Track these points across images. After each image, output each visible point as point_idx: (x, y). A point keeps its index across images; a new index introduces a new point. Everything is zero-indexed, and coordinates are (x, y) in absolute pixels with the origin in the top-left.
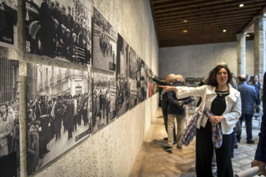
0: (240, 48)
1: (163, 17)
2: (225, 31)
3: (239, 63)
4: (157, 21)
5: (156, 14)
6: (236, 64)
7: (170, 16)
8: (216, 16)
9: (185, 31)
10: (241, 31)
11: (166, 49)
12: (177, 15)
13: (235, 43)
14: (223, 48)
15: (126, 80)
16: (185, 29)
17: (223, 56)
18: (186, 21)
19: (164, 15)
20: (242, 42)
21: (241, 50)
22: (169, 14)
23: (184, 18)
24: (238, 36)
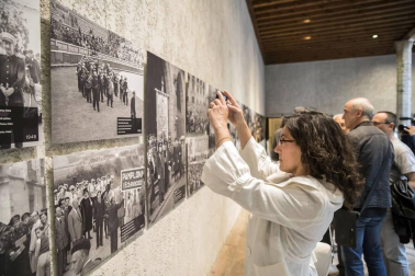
0: (402, 66)
1: (268, 14)
2: (375, 36)
3: (400, 91)
4: (259, 22)
5: (256, 10)
6: (395, 93)
7: (280, 13)
8: (359, 12)
9: (308, 38)
10: (404, 37)
11: (276, 67)
12: (291, 11)
13: (394, 56)
14: (373, 65)
15: (175, 143)
16: (307, 34)
17: (373, 79)
18: (307, 21)
19: (270, 11)
20: (405, 55)
21: (404, 69)
22: (279, 9)
23: (304, 15)
24: (398, 44)
